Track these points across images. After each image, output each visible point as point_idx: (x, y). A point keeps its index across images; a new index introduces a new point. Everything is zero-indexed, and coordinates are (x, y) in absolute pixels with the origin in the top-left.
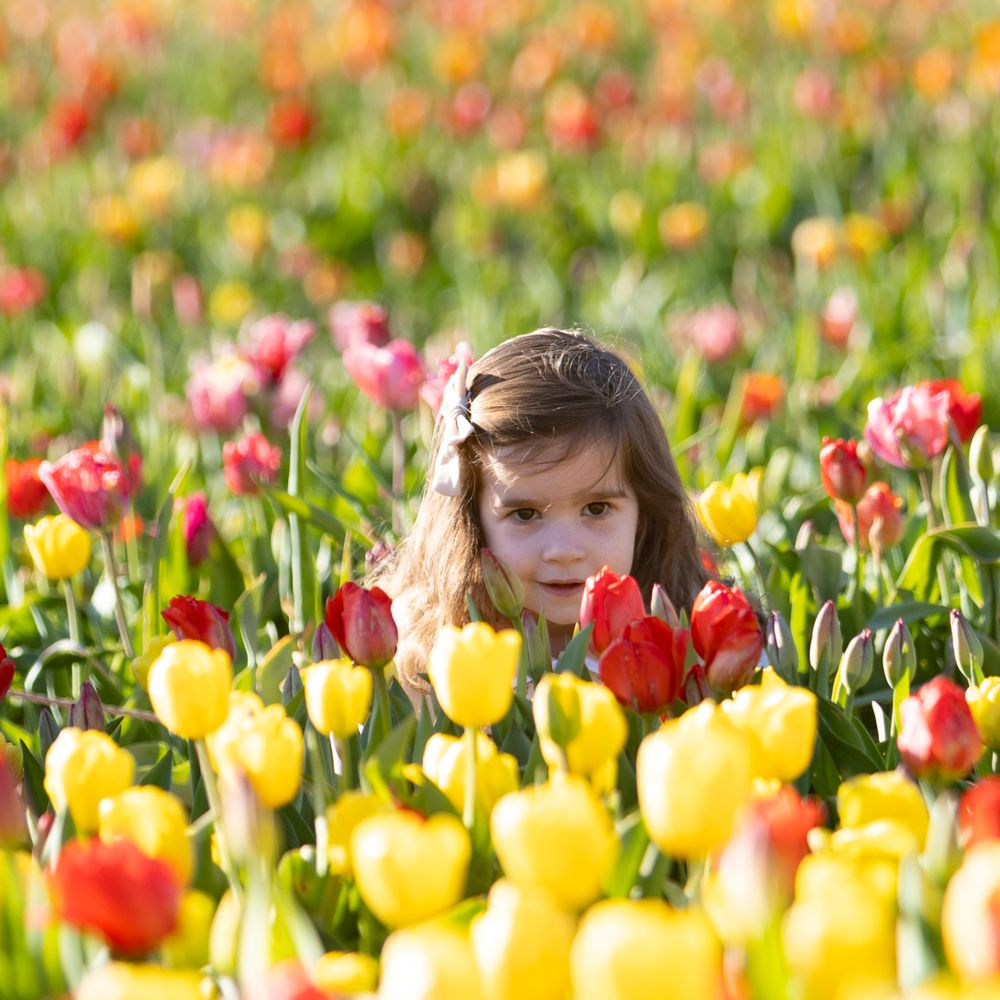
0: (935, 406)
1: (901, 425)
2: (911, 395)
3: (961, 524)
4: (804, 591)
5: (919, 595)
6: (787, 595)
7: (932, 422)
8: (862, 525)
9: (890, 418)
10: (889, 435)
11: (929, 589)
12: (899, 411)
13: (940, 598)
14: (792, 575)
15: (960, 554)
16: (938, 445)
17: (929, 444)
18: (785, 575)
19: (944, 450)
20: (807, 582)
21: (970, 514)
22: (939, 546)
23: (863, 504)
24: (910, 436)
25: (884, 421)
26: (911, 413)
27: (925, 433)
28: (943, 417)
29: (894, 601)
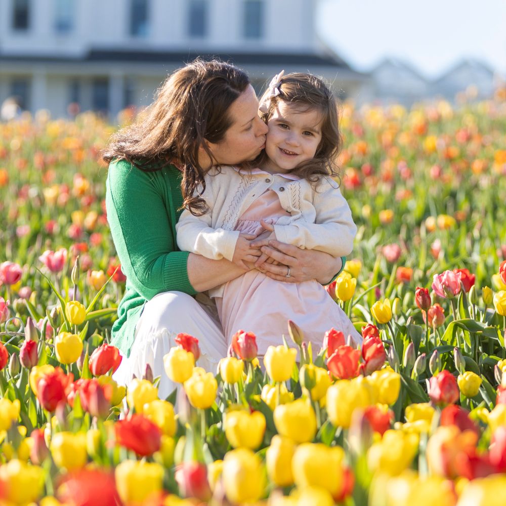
0: (456, 277)
1: (444, 283)
2: (448, 273)
3: (464, 319)
4: (408, 341)
5: (449, 343)
6: (403, 341)
7: (456, 283)
8: (429, 318)
9: (441, 281)
10: (440, 287)
11: (452, 342)
12: (444, 278)
13: (457, 345)
14: (404, 335)
15: (464, 329)
16: (457, 290)
17: (454, 290)
18: (402, 334)
19: (459, 293)
20: (409, 338)
21: (467, 315)
22: (456, 326)
23: (431, 311)
24: (447, 287)
25: (439, 282)
26: (448, 279)
27: (453, 286)
28: (459, 281)
29: (440, 345)
